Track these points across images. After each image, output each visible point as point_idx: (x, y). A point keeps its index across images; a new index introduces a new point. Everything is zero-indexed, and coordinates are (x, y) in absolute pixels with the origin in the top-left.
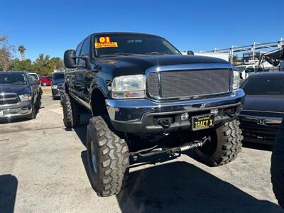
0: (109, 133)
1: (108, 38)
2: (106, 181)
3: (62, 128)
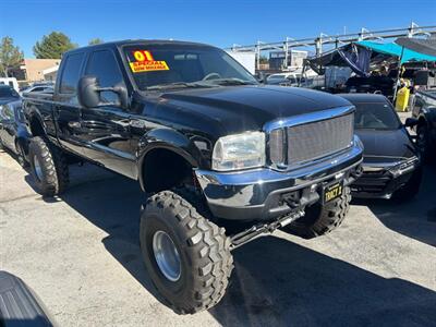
0: (202, 222)
2: (205, 295)
3: (35, 199)
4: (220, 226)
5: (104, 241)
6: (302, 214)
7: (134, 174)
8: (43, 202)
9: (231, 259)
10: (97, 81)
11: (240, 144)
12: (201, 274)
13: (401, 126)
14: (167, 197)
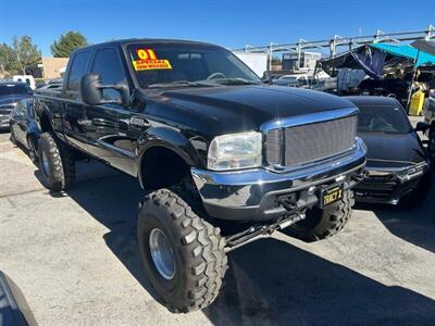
0: (197, 221)
1: (150, 52)
2: (198, 295)
3: (43, 193)
4: (215, 226)
5: (106, 236)
6: (303, 216)
7: (133, 171)
8: (49, 196)
9: (225, 260)
10: (100, 78)
11: (236, 144)
12: (194, 273)
13: (412, 130)
14: (163, 195)
